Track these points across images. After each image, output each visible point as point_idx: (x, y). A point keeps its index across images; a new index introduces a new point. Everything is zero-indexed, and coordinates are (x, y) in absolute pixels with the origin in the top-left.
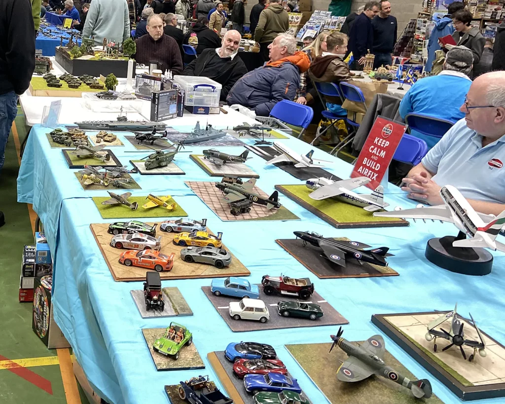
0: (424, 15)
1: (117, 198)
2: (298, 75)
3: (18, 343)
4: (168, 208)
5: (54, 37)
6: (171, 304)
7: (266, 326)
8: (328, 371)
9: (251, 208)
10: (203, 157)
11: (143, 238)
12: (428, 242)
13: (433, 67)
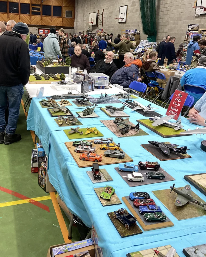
0: (186, 41)
1: (74, 130)
2: (138, 69)
3: (33, 191)
4: (95, 133)
5: (34, 56)
6: (104, 176)
7: (143, 184)
8: (170, 201)
9: (129, 131)
10: (106, 109)
11: (88, 148)
12: (201, 143)
13: (191, 63)
